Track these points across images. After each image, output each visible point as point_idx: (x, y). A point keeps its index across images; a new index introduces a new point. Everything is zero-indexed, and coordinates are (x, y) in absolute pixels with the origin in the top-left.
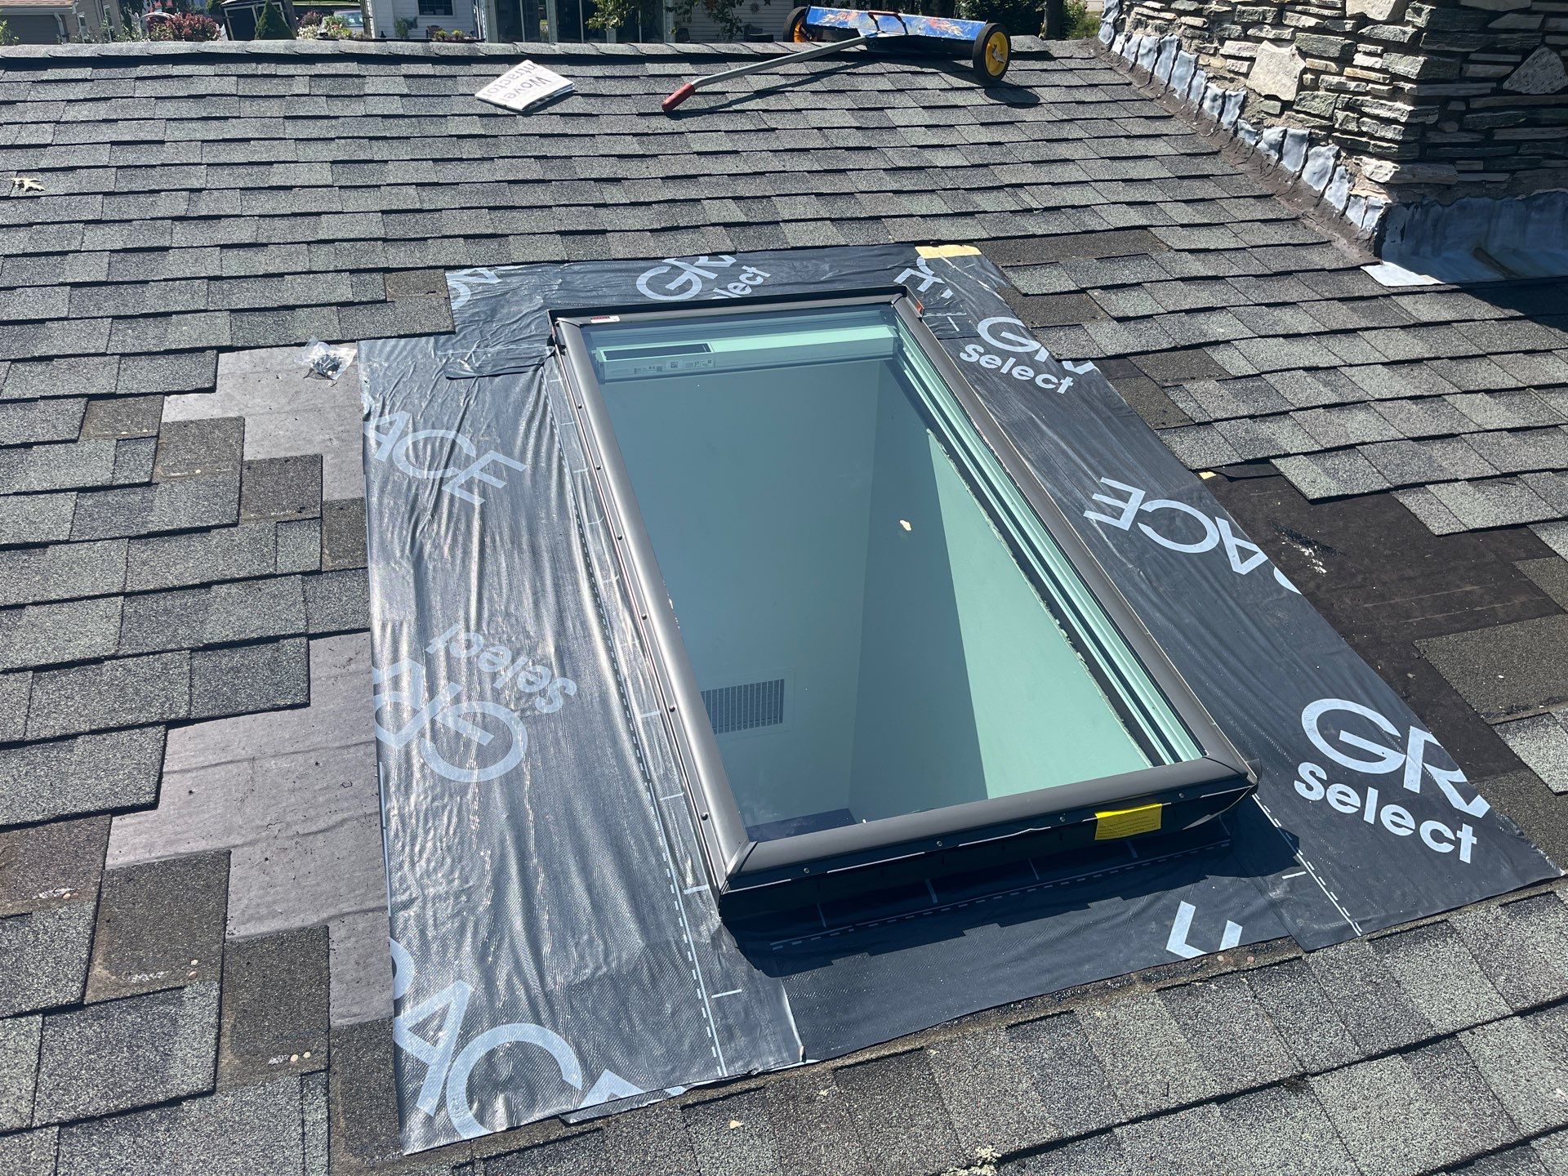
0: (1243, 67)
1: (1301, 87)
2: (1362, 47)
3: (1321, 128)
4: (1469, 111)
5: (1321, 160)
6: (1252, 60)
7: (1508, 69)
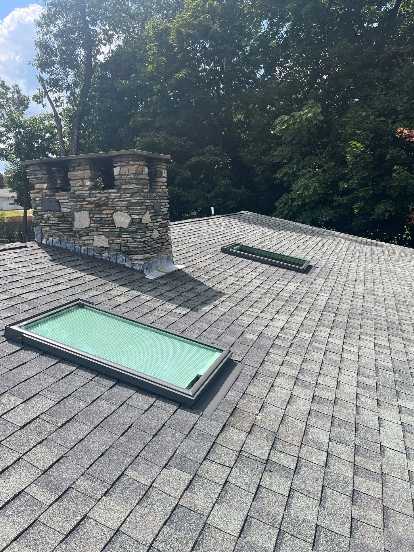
0: (91, 242)
1: (109, 244)
2: (122, 234)
3: (119, 251)
4: (148, 243)
5: (121, 258)
6: (93, 240)
7: (151, 234)
